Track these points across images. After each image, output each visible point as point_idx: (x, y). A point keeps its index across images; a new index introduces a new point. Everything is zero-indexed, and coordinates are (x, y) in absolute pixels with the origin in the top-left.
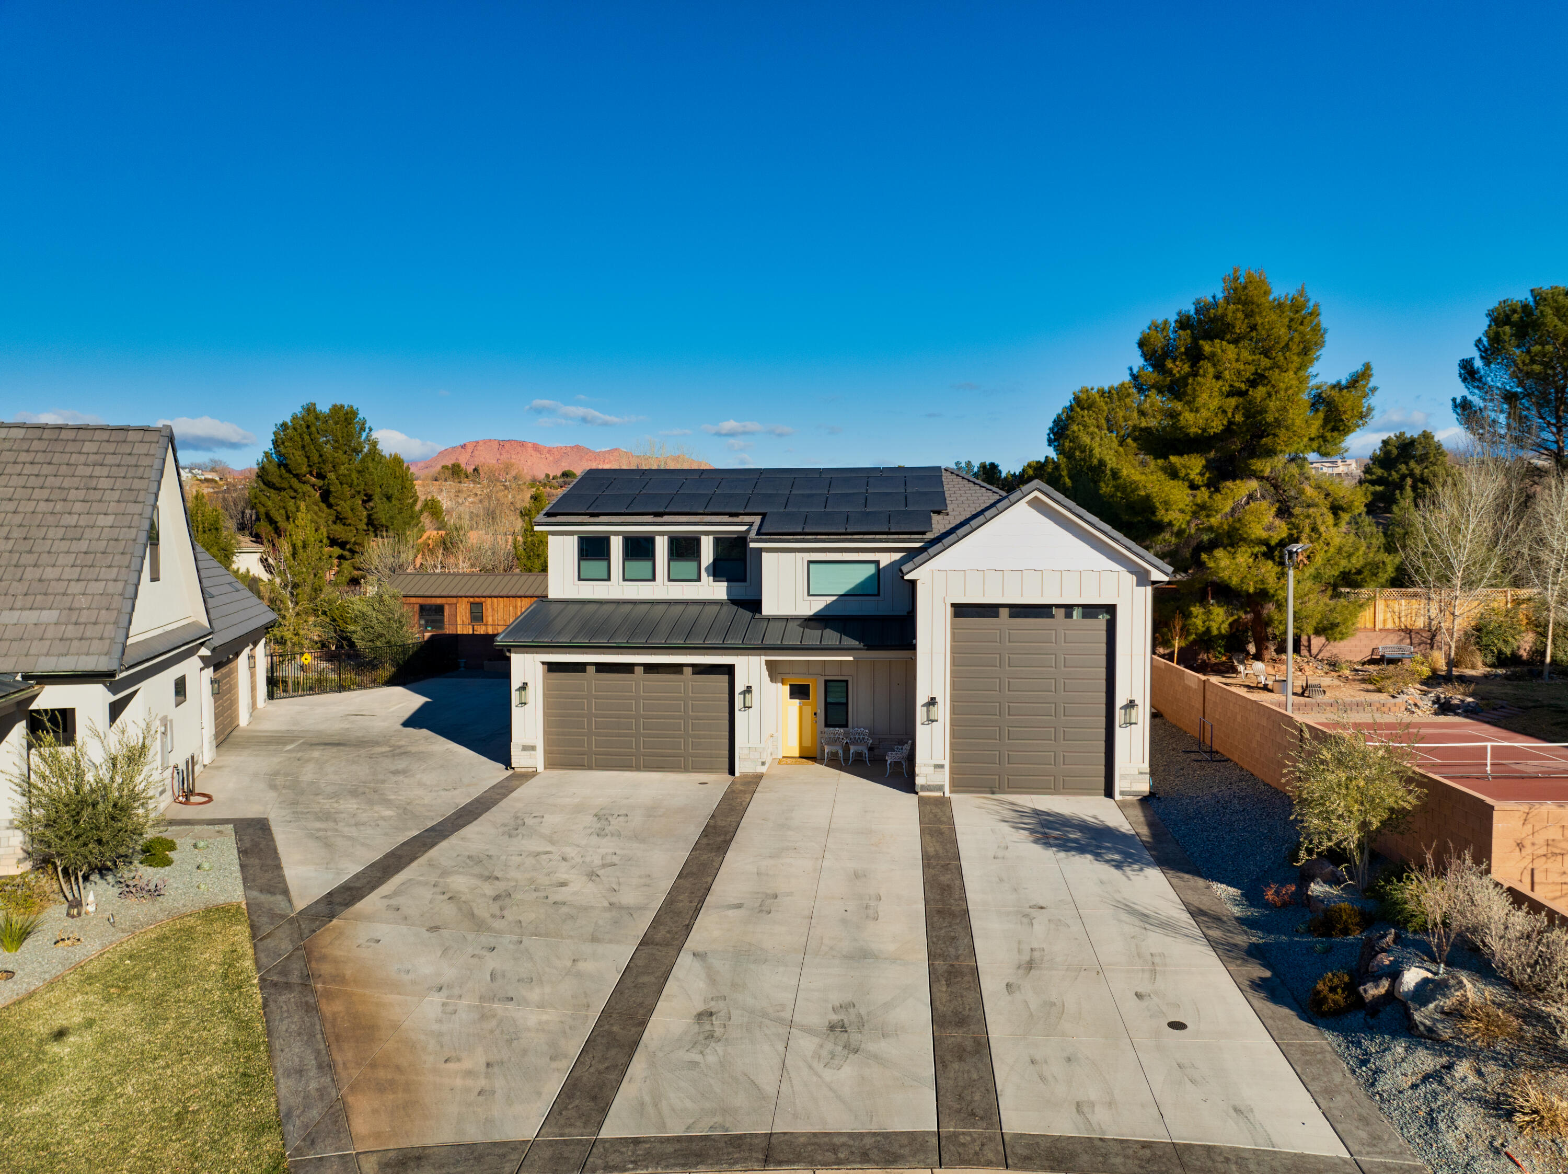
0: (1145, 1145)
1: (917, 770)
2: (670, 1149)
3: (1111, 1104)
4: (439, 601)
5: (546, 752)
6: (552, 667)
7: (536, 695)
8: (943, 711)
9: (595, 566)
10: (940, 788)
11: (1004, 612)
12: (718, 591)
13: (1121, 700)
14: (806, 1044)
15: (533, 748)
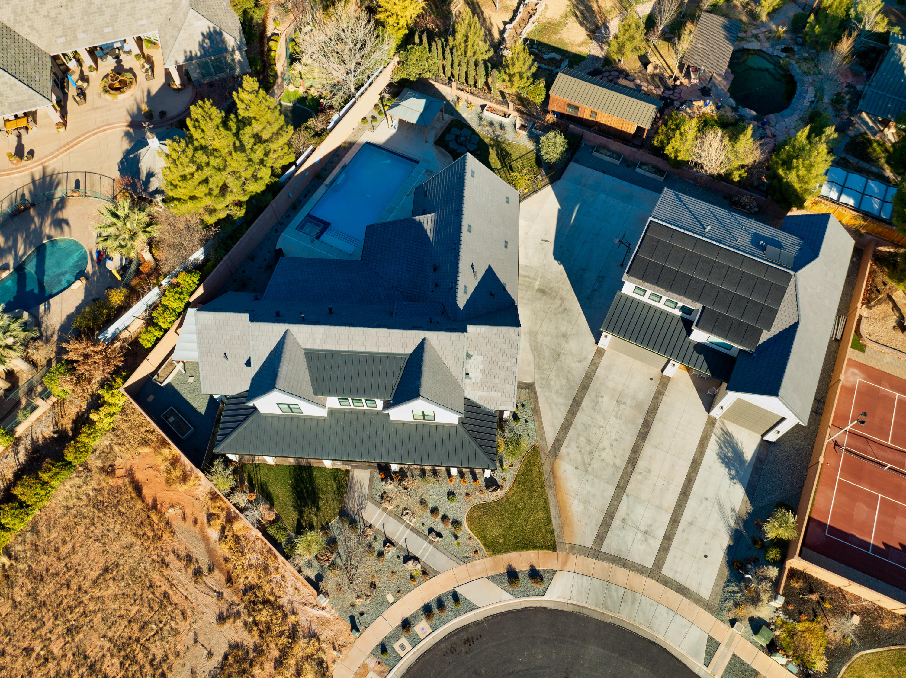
0: (680, 585)
1: (711, 412)
2: (610, 557)
3: (681, 573)
4: (578, 105)
9: (640, 292)
12: (679, 314)
13: (776, 429)
14: (639, 535)
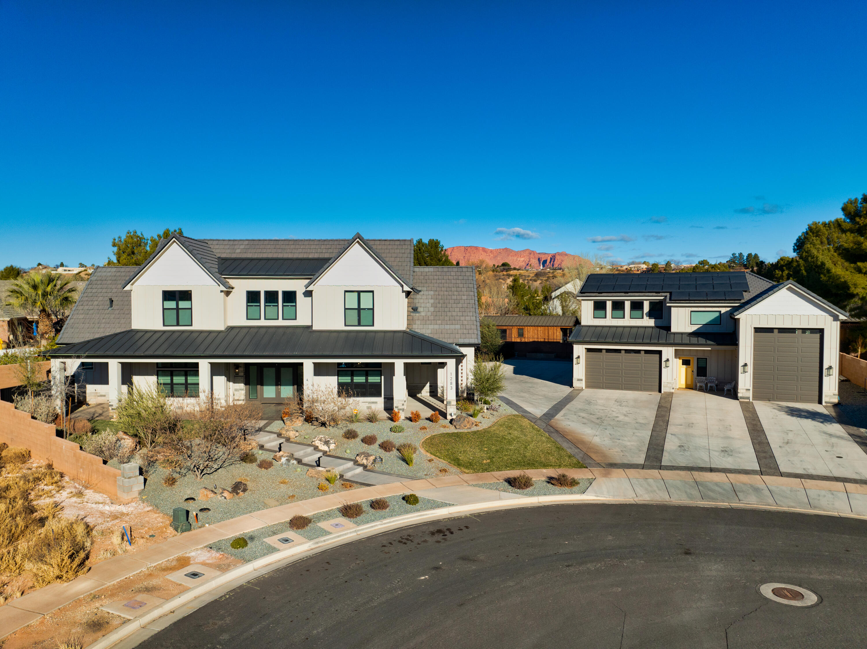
1: (739, 391)
2: (682, 468)
4: (504, 328)
5: (586, 382)
6: (589, 350)
7: (583, 360)
8: (750, 369)
9: (601, 313)
10: (748, 398)
11: (776, 331)
12: (651, 322)
13: (825, 366)
14: (715, 454)
15: (582, 380)
